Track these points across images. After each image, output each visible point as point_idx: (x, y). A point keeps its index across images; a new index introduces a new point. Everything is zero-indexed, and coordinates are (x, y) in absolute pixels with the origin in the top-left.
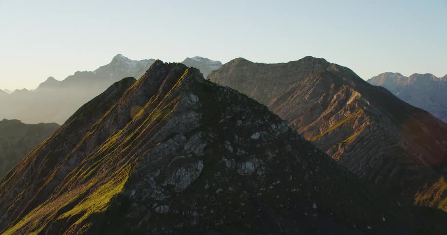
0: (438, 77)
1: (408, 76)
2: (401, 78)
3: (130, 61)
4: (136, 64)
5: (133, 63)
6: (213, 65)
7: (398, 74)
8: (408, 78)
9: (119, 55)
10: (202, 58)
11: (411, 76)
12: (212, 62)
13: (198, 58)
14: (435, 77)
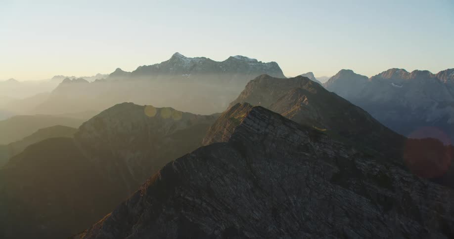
0: (433, 73)
1: (410, 72)
2: (405, 74)
3: (186, 58)
4: (190, 60)
5: (188, 59)
6: (251, 62)
7: (403, 70)
8: (410, 73)
9: (177, 53)
10: (242, 57)
11: (412, 72)
12: (250, 59)
13: (239, 56)
14: (431, 74)
